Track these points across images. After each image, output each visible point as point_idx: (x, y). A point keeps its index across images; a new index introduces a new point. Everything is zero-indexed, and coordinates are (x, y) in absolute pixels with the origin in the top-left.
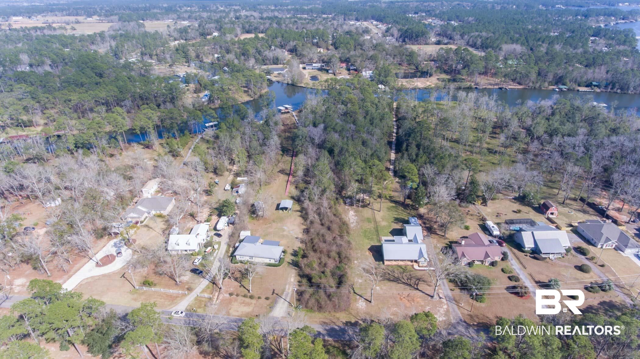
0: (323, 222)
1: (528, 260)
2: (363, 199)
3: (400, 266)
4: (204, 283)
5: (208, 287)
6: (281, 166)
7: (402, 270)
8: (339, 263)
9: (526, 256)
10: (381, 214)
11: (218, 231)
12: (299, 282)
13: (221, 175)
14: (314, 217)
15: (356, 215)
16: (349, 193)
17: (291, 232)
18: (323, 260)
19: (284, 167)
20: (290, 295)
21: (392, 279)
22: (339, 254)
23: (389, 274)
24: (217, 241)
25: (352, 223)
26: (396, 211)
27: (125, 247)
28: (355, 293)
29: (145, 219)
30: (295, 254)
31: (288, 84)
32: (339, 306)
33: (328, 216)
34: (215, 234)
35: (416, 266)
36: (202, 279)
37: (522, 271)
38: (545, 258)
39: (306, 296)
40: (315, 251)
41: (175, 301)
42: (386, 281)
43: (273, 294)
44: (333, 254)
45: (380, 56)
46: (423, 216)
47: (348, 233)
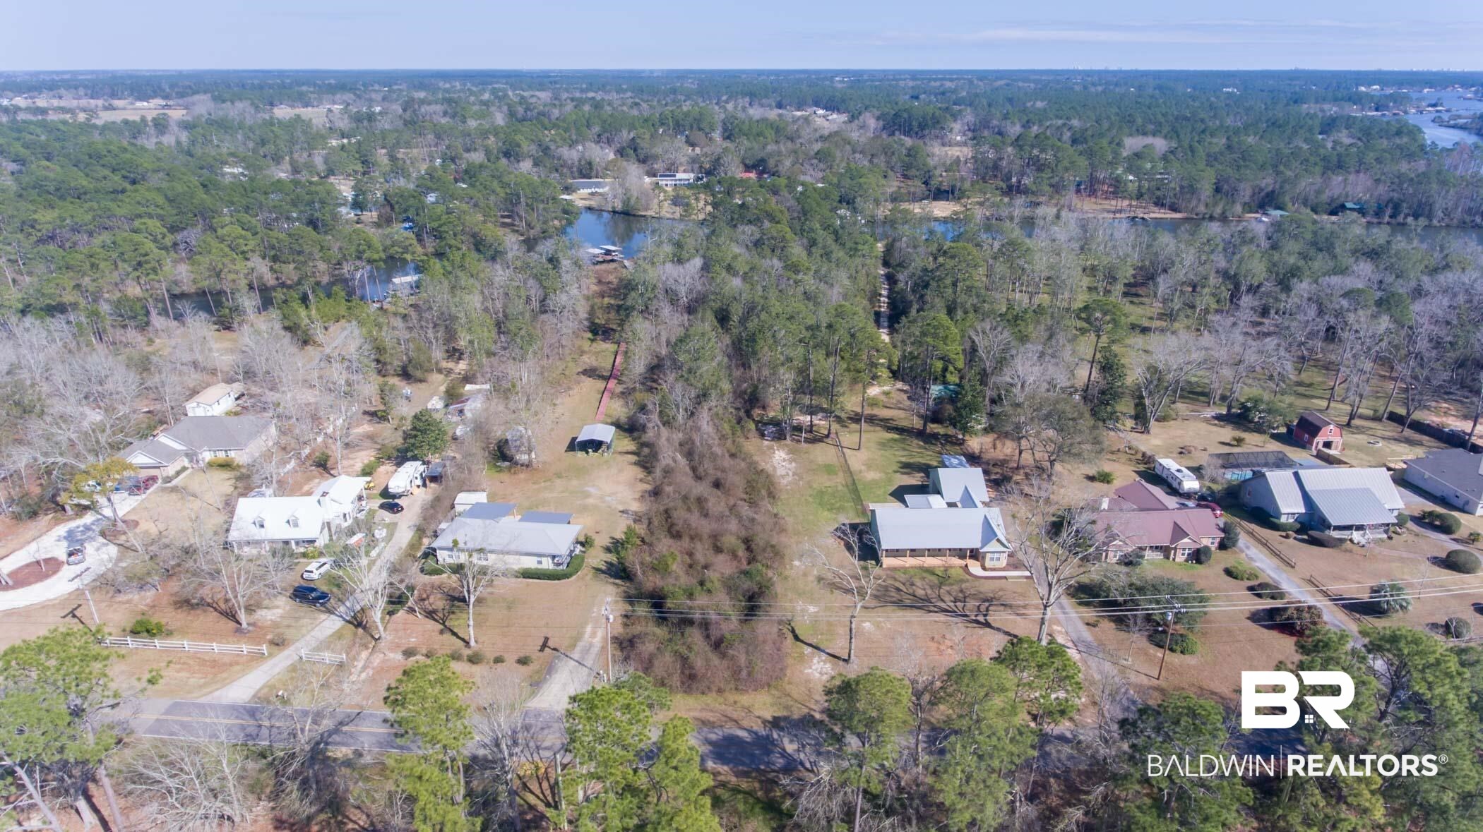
0: (701, 470)
1: (1294, 547)
2: (812, 426)
3: (930, 571)
4: (329, 624)
5: (338, 635)
6: (588, 361)
7: (935, 580)
8: (749, 563)
9: (1287, 537)
10: (863, 455)
11: (394, 496)
12: (626, 616)
13: (421, 381)
14: (675, 461)
15: (791, 461)
16: (772, 414)
17: (608, 499)
18: (700, 557)
19: (595, 364)
20: (595, 650)
21: (908, 602)
22: (747, 542)
23: (898, 590)
24: (387, 520)
25: (783, 476)
26: (904, 449)
27: (101, 540)
28: (797, 638)
29: (178, 473)
30: (616, 546)
31: (614, 212)
32: (749, 674)
33: (714, 457)
34: (382, 506)
35: (975, 568)
36: (323, 616)
37: (1284, 576)
38: (1342, 541)
39: (648, 647)
40: (677, 536)
41: (225, 675)
42: (890, 609)
43: (542, 650)
44: (730, 541)
45: (838, 154)
46: (979, 457)
47: (771, 495)
